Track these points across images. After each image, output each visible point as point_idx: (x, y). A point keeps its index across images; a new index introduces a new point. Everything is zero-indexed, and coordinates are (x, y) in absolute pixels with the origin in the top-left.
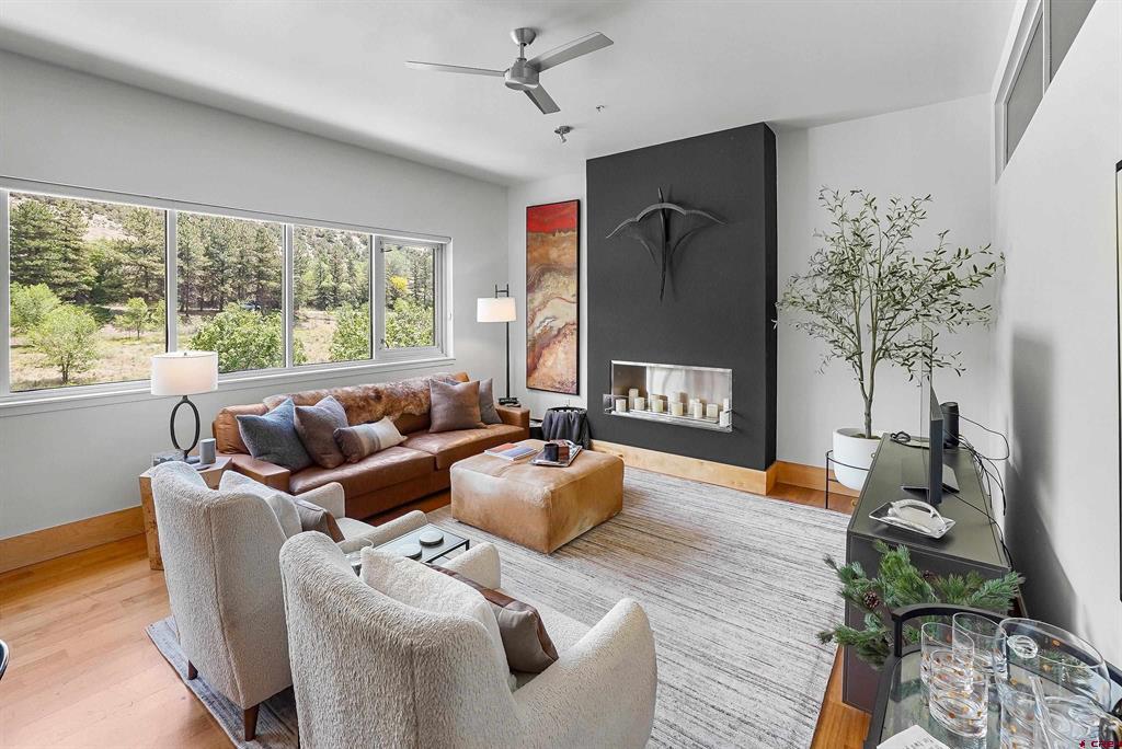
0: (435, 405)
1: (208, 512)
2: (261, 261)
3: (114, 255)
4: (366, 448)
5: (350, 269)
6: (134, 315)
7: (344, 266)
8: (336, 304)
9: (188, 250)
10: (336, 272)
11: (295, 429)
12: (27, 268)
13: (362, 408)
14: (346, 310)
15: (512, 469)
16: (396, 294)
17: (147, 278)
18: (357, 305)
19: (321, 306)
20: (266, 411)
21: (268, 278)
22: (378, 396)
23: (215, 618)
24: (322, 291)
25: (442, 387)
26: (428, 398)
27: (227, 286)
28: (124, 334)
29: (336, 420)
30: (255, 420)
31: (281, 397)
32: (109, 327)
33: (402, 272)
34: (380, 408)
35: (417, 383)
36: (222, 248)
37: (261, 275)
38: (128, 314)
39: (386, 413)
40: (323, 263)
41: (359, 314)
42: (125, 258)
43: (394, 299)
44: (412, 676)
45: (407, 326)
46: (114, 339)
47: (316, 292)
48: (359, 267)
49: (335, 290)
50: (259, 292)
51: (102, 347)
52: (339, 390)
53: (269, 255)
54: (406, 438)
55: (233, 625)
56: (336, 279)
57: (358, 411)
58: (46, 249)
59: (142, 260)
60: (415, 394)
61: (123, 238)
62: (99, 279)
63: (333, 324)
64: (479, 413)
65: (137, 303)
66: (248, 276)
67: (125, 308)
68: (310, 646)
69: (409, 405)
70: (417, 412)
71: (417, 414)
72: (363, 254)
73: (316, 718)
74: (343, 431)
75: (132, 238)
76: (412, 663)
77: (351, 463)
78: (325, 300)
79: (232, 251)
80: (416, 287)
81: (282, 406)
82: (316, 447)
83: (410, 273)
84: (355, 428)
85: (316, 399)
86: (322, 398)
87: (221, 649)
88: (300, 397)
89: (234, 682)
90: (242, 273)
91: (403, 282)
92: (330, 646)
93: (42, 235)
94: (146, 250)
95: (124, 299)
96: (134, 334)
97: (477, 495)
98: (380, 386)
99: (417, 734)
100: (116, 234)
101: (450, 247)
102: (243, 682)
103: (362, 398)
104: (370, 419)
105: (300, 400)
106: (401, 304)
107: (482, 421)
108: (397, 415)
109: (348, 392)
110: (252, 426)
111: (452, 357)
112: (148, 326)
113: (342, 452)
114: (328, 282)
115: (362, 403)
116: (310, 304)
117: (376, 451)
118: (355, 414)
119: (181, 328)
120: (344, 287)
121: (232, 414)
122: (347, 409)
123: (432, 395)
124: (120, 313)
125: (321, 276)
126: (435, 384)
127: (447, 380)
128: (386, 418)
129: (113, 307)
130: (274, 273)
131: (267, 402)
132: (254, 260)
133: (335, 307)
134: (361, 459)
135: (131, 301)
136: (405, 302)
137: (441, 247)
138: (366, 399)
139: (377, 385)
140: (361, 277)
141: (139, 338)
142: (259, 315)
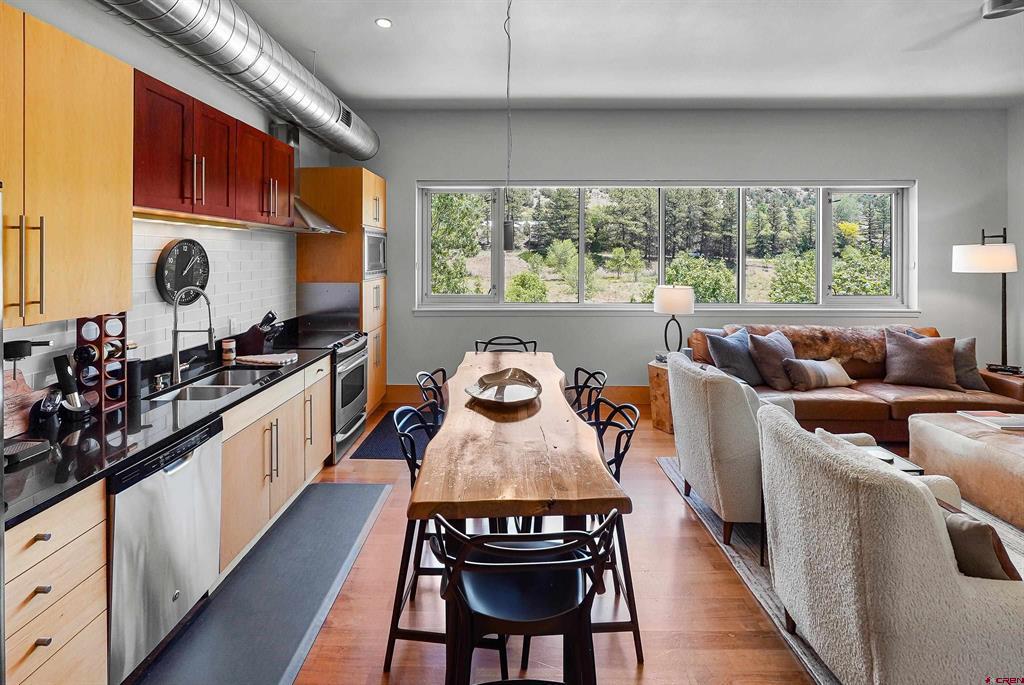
0: (892, 356)
1: (705, 383)
2: (705, 214)
3: (603, 216)
4: (813, 381)
5: (790, 216)
6: (617, 261)
7: (784, 214)
8: (775, 252)
9: (650, 209)
10: (774, 221)
11: (749, 353)
12: (560, 229)
13: (809, 346)
14: (788, 258)
15: (996, 436)
16: (843, 241)
17: (624, 233)
18: (798, 253)
19: (759, 254)
20: (726, 335)
21: (711, 229)
22: (825, 337)
23: (708, 454)
24: (760, 240)
25: (900, 339)
26: (883, 347)
27: (678, 237)
28: (610, 274)
29: (784, 351)
30: (719, 340)
31: (737, 326)
32: (601, 268)
33: (852, 217)
34: (827, 349)
35: (870, 330)
36: (674, 206)
37: (705, 227)
38: (613, 260)
39: (833, 355)
40: (761, 214)
41: (801, 262)
42: (611, 218)
43: (841, 246)
44: (858, 500)
45: (857, 274)
46: (604, 278)
47: (754, 240)
48: (799, 213)
49: (773, 238)
50: (704, 242)
51: (597, 282)
52: (787, 328)
53: (712, 209)
54: (855, 382)
55: (719, 461)
56: (775, 227)
57: (805, 347)
58: (570, 216)
59: (621, 220)
60: (867, 342)
61: (609, 204)
62: (596, 235)
63: (772, 273)
64: (954, 374)
65: (618, 252)
66: (695, 228)
67: (610, 256)
68: (779, 472)
69: (859, 350)
70: (869, 359)
71: (869, 362)
72: (804, 201)
73: (782, 522)
74: (792, 362)
75: (615, 204)
76: (857, 491)
77: (798, 390)
78: (765, 248)
79: (682, 207)
80: (871, 233)
81: (738, 333)
82: (767, 371)
83: (862, 218)
84: (802, 361)
85: (765, 332)
86: (771, 331)
87: (710, 475)
88: (752, 328)
89: (718, 500)
90: (690, 226)
91: (854, 228)
92: (795, 472)
93: (567, 207)
94: (623, 212)
95: (609, 249)
96: (616, 275)
97: (943, 452)
98: (828, 329)
99: (861, 541)
100: (605, 202)
101: (914, 191)
102: (724, 501)
103: (808, 337)
104: (817, 356)
105: (752, 330)
106: (851, 252)
107: (957, 383)
108: (846, 358)
109: (794, 330)
110: (717, 343)
111: (916, 309)
112: (624, 269)
113: (790, 379)
114: (767, 231)
115: (808, 342)
116: (748, 252)
117: (823, 385)
118: (802, 351)
119: (645, 271)
120: (783, 235)
121: (703, 334)
122: (794, 345)
123: (888, 345)
124: (608, 259)
125: (759, 226)
126: (891, 334)
127: (908, 332)
128: (833, 359)
129: (604, 255)
130: (715, 224)
131: (727, 328)
132: (699, 214)
133: (773, 255)
134: (808, 389)
135: (615, 250)
136: (855, 250)
137: (901, 193)
138: (813, 338)
139: (824, 328)
140: (802, 224)
141: (618, 278)
142: (706, 261)
